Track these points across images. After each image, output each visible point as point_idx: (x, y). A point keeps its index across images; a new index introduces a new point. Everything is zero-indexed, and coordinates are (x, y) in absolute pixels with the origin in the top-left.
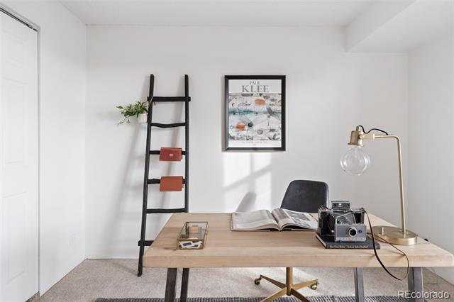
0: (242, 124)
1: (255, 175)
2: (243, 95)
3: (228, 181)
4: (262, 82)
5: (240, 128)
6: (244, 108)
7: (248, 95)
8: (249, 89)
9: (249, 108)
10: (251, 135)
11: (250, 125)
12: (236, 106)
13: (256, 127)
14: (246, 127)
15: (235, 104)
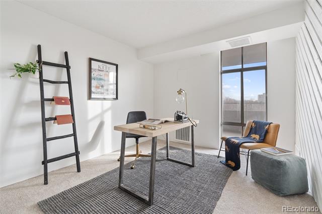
0: (98, 85)
1: (104, 112)
2: (99, 70)
3: (90, 116)
4: (108, 65)
5: (97, 87)
6: (99, 77)
7: (101, 71)
8: (101, 67)
9: (101, 77)
10: (103, 91)
11: (102, 86)
12: (95, 75)
13: (105, 88)
14: (100, 87)
15: (94, 74)
